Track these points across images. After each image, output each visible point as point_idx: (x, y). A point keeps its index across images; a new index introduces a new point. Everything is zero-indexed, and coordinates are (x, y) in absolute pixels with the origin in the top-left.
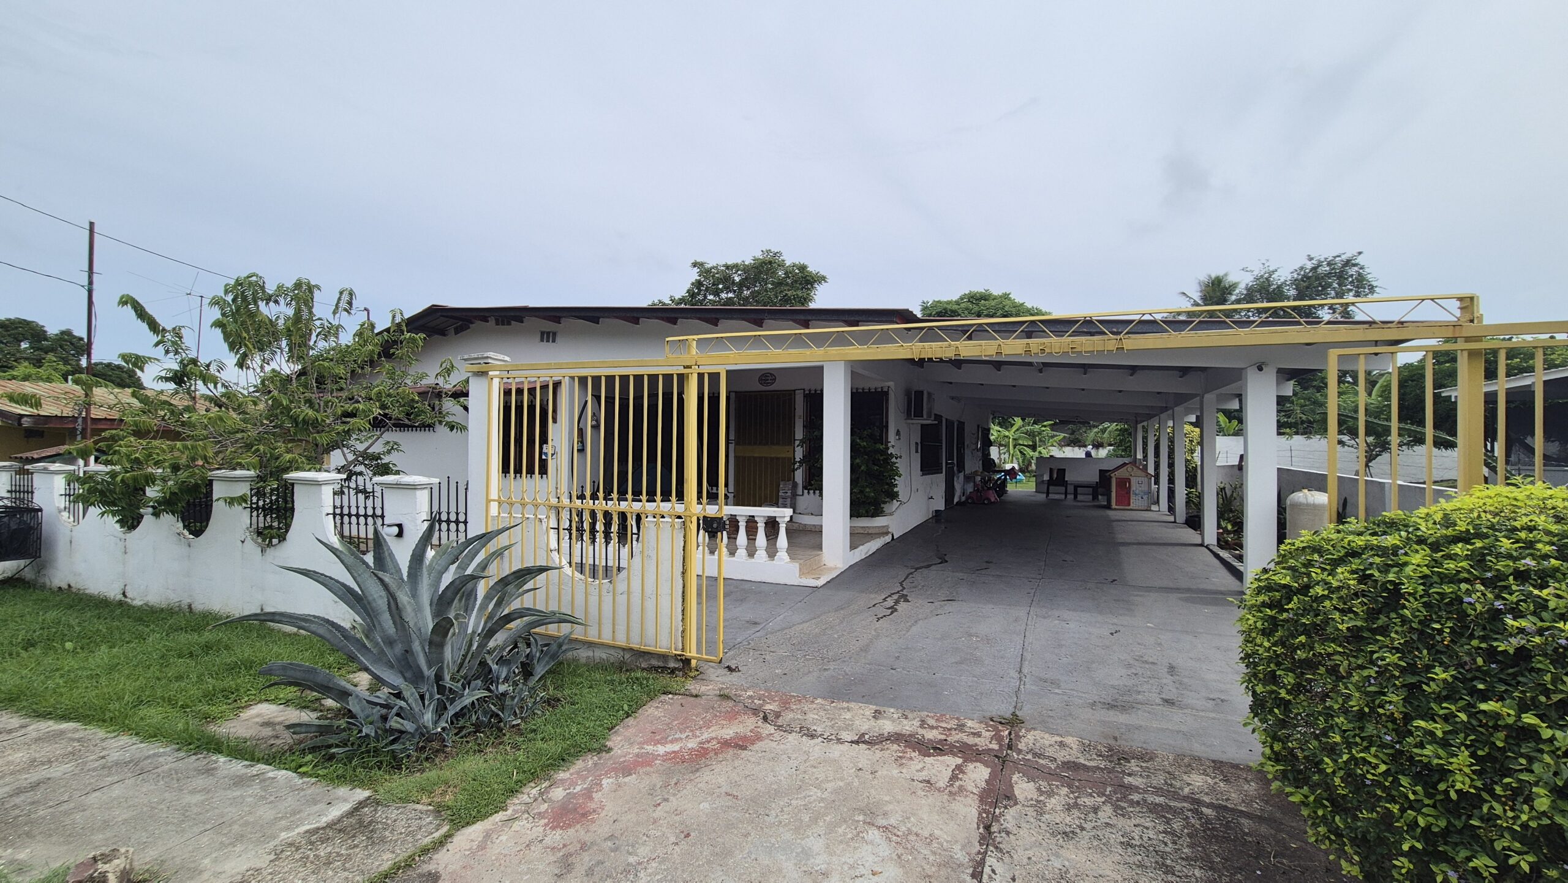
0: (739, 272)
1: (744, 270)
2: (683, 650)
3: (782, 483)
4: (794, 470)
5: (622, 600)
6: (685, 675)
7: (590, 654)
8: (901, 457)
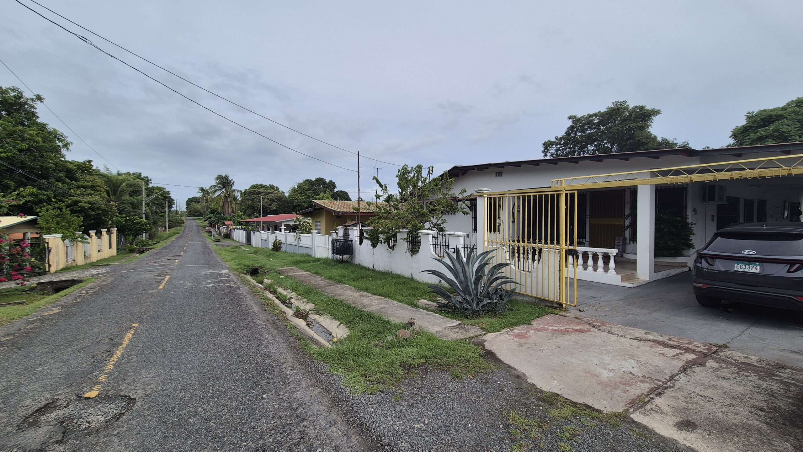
0: (598, 117)
1: (600, 116)
2: (560, 300)
3: (616, 237)
4: (625, 230)
5: (534, 280)
6: (560, 310)
7: (522, 298)
8: (695, 224)
